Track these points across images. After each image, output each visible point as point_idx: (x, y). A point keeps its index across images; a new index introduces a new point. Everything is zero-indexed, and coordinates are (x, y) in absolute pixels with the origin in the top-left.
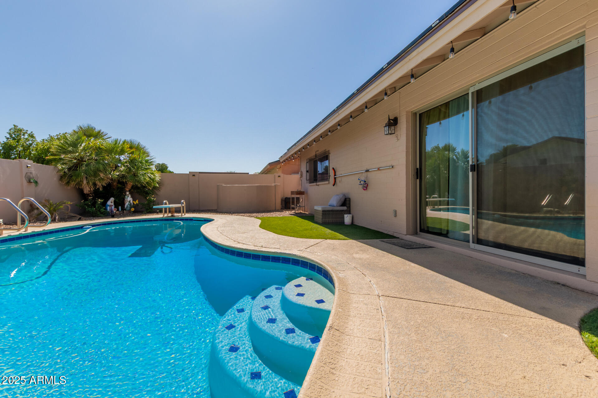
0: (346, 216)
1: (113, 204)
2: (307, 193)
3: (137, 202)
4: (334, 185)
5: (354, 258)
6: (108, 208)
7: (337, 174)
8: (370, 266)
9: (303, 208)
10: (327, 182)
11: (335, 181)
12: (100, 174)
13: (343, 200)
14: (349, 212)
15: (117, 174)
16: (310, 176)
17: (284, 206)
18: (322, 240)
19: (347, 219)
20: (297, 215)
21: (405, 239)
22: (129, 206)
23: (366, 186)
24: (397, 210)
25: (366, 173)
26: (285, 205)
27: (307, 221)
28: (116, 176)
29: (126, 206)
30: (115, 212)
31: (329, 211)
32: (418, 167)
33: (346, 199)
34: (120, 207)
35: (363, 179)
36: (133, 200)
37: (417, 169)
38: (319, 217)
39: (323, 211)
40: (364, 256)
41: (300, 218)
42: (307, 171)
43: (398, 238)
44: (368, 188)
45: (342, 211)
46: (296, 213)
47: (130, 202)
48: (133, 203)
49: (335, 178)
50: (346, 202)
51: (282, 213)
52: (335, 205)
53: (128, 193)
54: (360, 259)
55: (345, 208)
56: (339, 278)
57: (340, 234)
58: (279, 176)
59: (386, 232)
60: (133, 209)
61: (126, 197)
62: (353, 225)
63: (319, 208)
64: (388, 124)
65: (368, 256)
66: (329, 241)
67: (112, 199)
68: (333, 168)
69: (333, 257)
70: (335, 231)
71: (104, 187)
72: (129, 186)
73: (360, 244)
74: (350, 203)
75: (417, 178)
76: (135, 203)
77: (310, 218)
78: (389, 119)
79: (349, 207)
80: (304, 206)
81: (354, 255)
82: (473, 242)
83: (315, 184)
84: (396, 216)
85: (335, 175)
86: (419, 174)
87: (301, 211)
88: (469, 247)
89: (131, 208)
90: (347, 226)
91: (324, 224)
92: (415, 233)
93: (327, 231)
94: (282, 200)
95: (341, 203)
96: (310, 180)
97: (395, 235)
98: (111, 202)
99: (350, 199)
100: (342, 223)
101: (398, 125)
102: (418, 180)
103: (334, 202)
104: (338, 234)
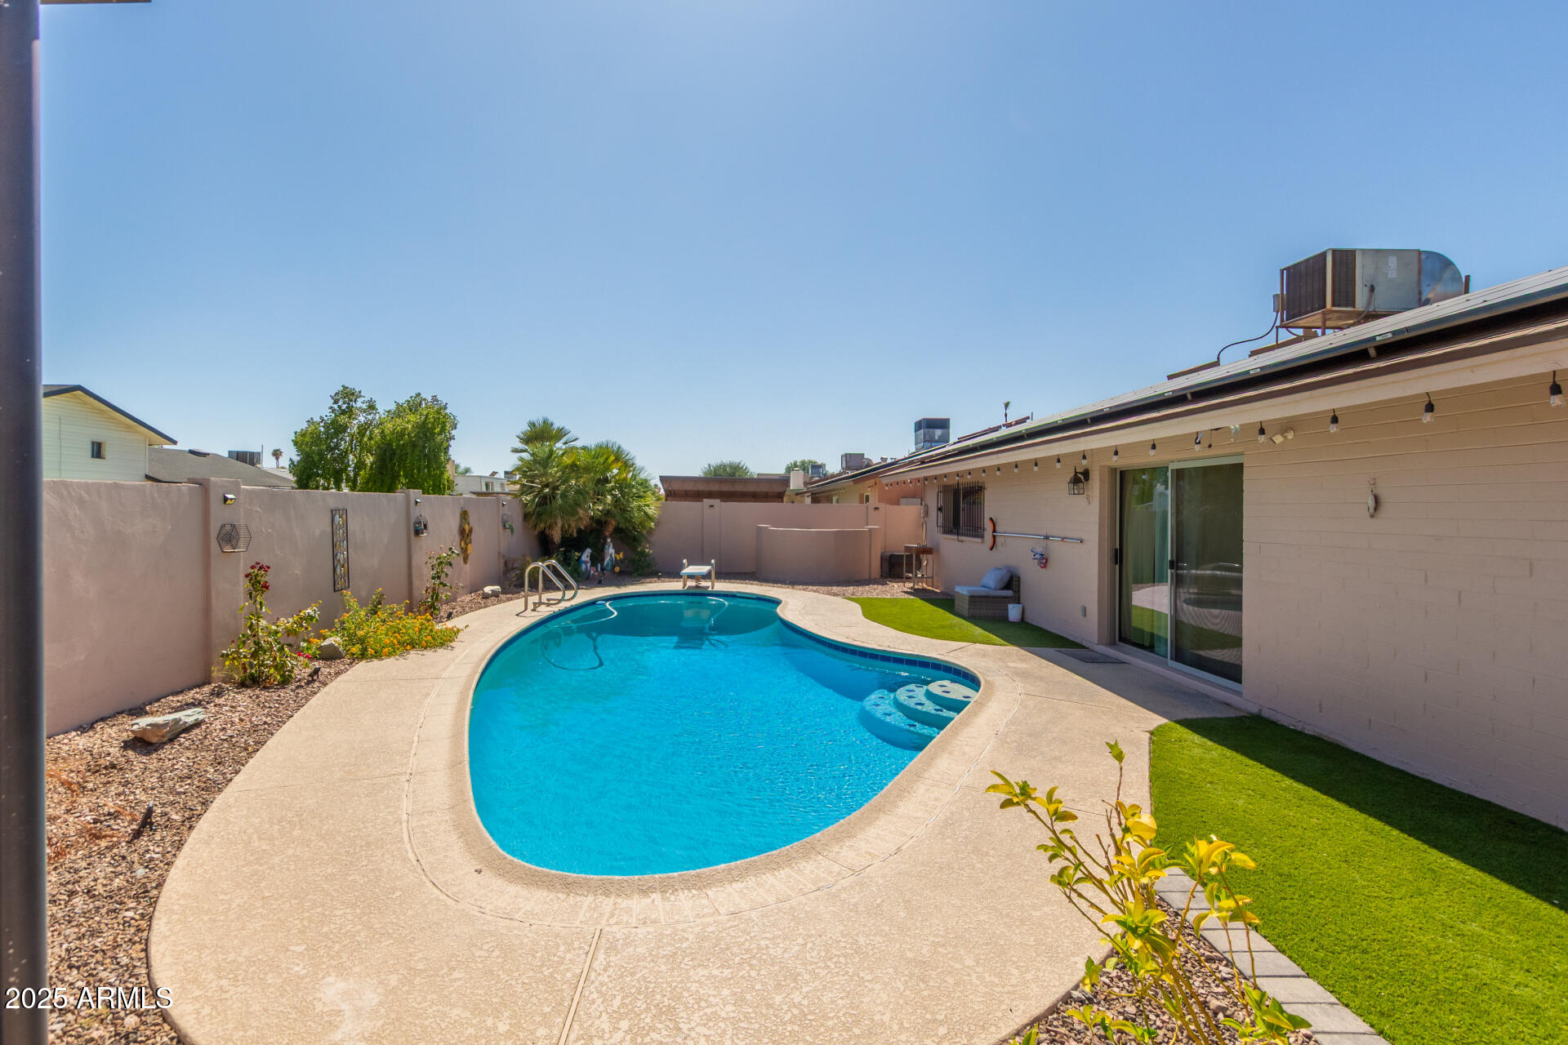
0: (1010, 606)
1: (588, 559)
2: (938, 551)
3: (621, 555)
4: (991, 549)
5: (1008, 667)
6: (584, 566)
7: (997, 529)
8: (1024, 675)
9: (930, 580)
10: (979, 540)
11: (994, 542)
12: (579, 510)
13: (1006, 579)
14: (1017, 599)
15: (600, 508)
16: (944, 519)
17: (886, 569)
18: (968, 644)
19: (1014, 612)
20: (916, 592)
21: (1095, 650)
22: (610, 563)
23: (1044, 561)
24: (1086, 606)
25: (1045, 541)
26: (890, 570)
27: (941, 611)
28: (600, 513)
29: (605, 563)
30: (593, 574)
31: (981, 597)
32: (1118, 547)
33: (1011, 578)
34: (599, 565)
35: (1039, 550)
36: (616, 553)
37: (1116, 550)
38: (963, 605)
39: (970, 597)
40: (1022, 666)
41: (927, 604)
42: (940, 509)
43: (1088, 648)
44: (1049, 564)
45: (1005, 597)
46: (916, 590)
47: (611, 555)
48: (616, 558)
49: (994, 537)
50: (1012, 582)
51: (887, 588)
52: (992, 587)
53: (609, 540)
54: (1014, 668)
55: (1009, 593)
56: (986, 681)
57: (997, 636)
58: (877, 508)
59: (1071, 638)
60: (617, 569)
61: (607, 547)
62: (1023, 623)
63: (963, 591)
64: (1072, 480)
65: (1025, 666)
66: (978, 646)
67: (588, 551)
68: (991, 519)
69: (982, 664)
70: (990, 632)
71: (579, 531)
72: (610, 528)
73: (1023, 652)
74: (1019, 585)
75: (1116, 563)
76: (618, 558)
77: (946, 602)
78: (1076, 473)
79: (1017, 592)
80: (933, 578)
81: (1010, 664)
82: (1171, 659)
83: (955, 537)
84: (1085, 615)
85: (994, 531)
86: (1118, 556)
87: (925, 586)
88: (1166, 664)
89: (614, 567)
90: (1014, 623)
91: (973, 619)
92: (1112, 644)
93: (978, 631)
94: (882, 558)
95: (1002, 584)
96: (944, 526)
97: (1084, 644)
98: (586, 555)
99: (1019, 578)
100: (1004, 619)
101: (1090, 480)
102: (1118, 566)
103: (990, 582)
104: (995, 637)
